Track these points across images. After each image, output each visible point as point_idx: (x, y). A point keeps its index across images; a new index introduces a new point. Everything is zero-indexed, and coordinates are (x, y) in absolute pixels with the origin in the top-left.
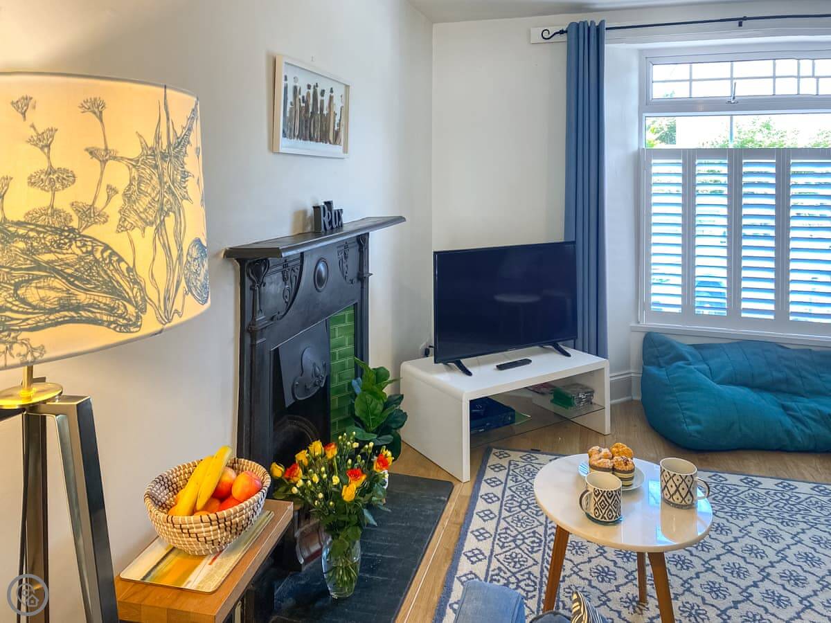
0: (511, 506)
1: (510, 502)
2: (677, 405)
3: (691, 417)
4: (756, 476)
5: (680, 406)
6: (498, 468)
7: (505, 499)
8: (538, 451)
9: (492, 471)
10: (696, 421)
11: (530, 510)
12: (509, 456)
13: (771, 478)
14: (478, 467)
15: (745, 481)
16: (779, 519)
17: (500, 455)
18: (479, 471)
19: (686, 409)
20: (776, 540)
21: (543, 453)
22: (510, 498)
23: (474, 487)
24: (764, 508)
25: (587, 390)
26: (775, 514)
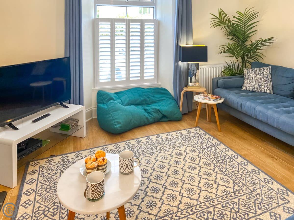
0: (41, 192)
1: (40, 190)
2: (111, 118)
3: (117, 122)
4: (140, 138)
5: (113, 118)
6: (33, 172)
7: (38, 189)
8: (54, 156)
9: (30, 175)
10: (119, 123)
11: (51, 190)
12: (39, 163)
13: (144, 137)
14: (22, 176)
15: (137, 141)
16: (149, 153)
17: (35, 164)
18: (23, 178)
19: (115, 119)
20: (150, 163)
21: (56, 156)
22: (40, 187)
23: (19, 189)
24: (144, 151)
25: (76, 121)
26: (148, 152)
